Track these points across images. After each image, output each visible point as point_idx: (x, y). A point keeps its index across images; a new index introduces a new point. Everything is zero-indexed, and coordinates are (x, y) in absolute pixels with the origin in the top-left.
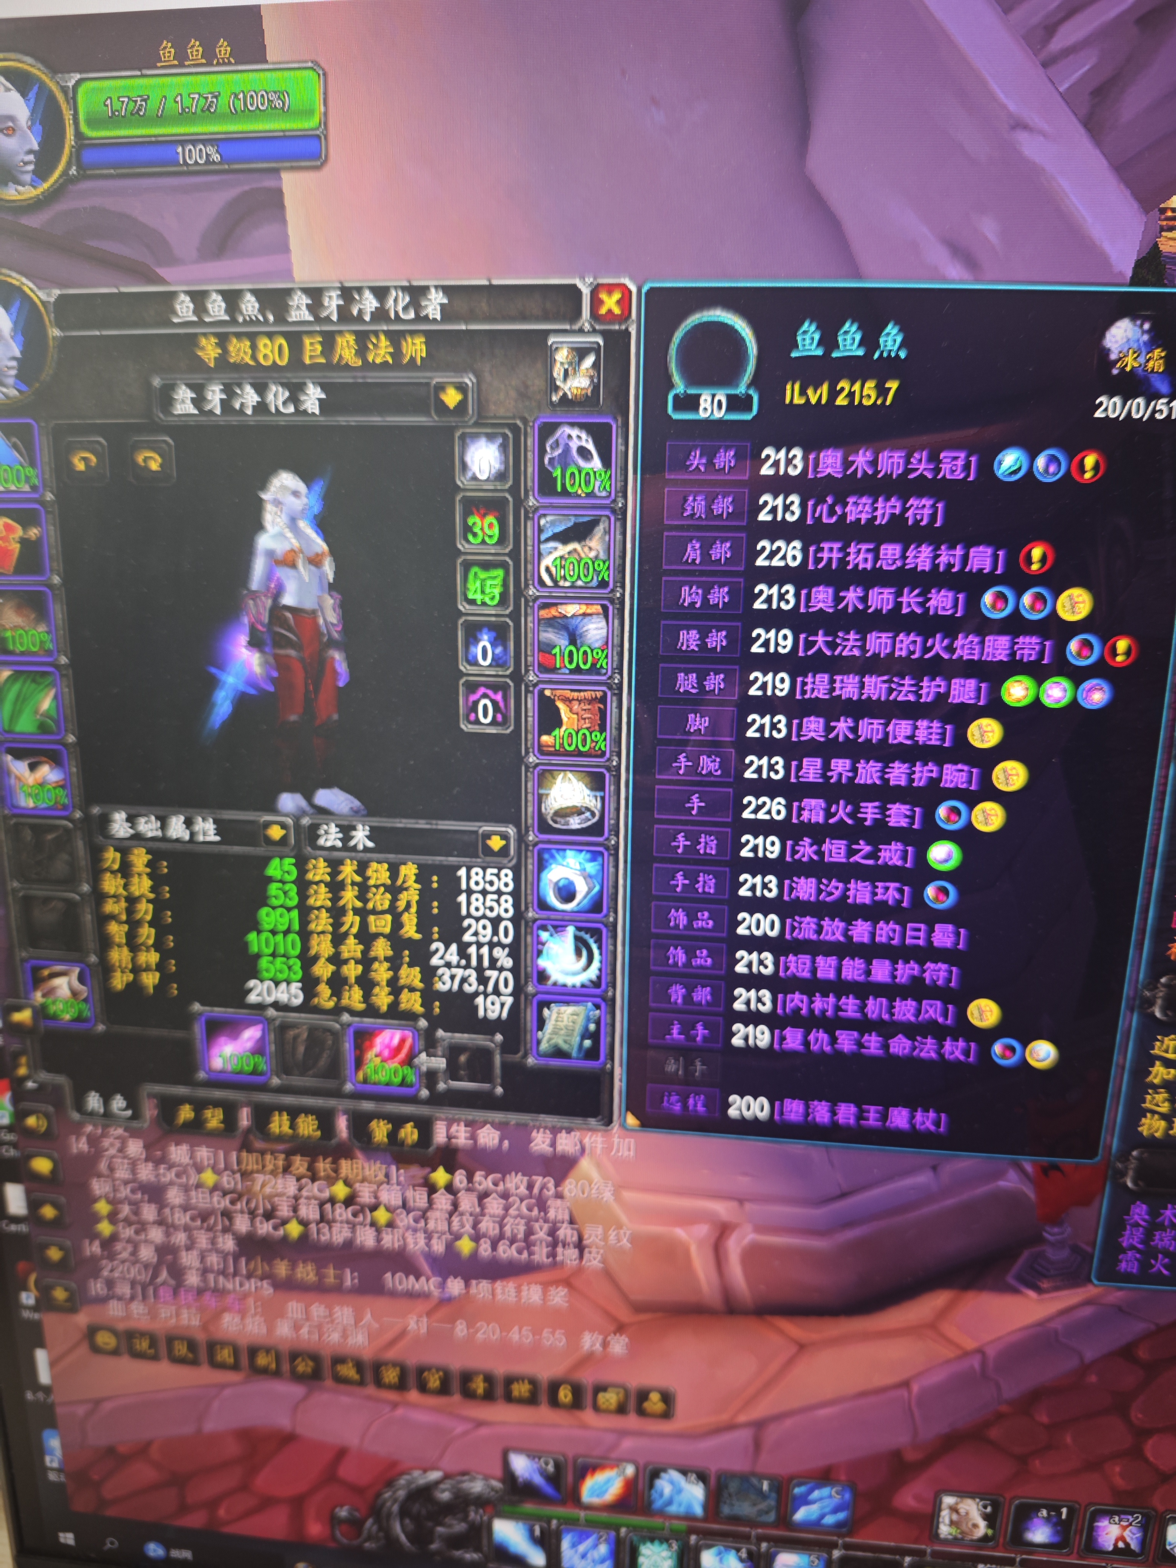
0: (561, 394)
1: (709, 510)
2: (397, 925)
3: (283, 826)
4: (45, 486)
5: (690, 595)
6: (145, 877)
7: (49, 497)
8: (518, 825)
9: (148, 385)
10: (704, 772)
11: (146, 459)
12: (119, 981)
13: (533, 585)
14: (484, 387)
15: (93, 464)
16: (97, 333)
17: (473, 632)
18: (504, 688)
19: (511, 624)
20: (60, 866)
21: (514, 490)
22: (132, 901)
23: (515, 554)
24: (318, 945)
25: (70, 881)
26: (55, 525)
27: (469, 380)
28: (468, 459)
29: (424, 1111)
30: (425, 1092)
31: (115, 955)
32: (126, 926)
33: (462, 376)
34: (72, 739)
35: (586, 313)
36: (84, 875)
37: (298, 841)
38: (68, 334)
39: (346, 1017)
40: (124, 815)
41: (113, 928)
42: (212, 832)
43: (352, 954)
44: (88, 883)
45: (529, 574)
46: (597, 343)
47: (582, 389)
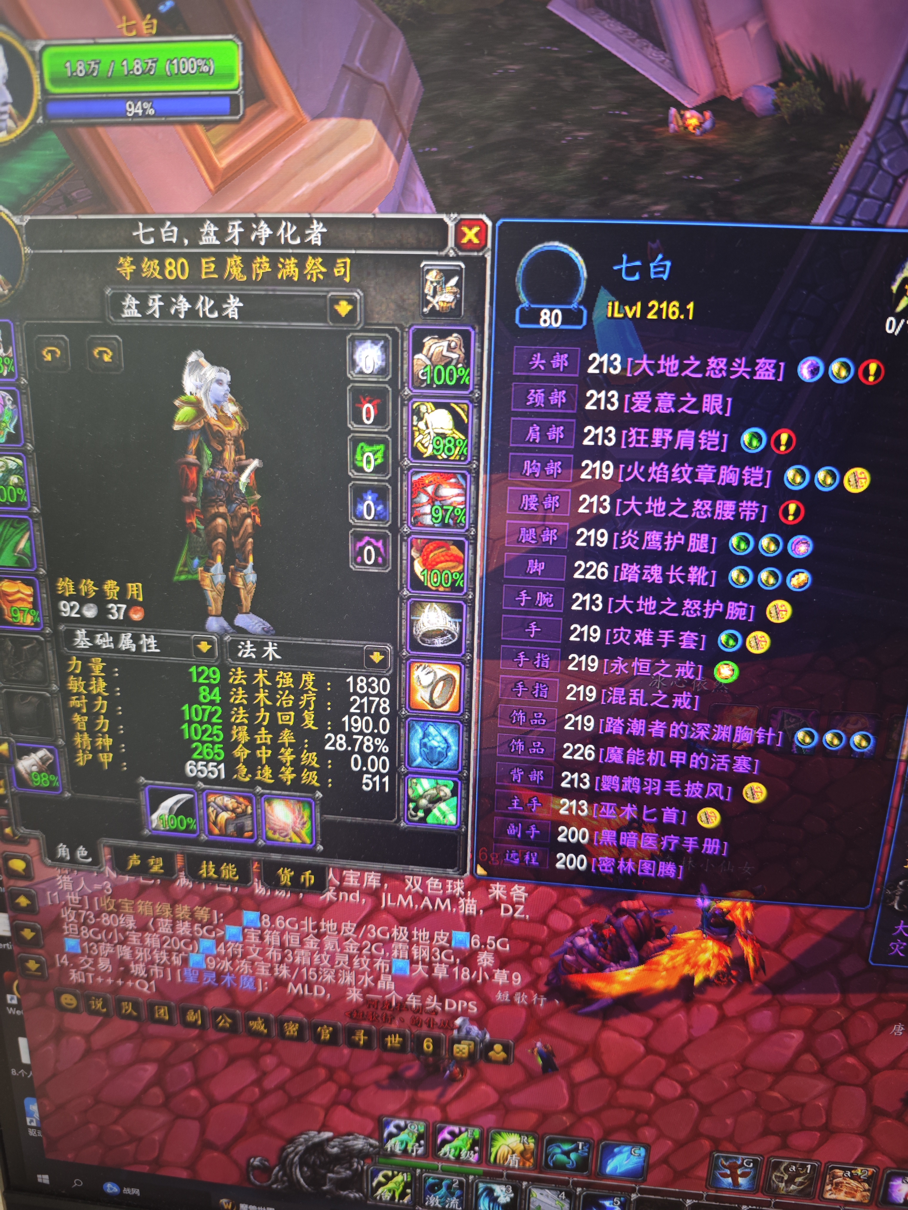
0: (430, 306)
1: (547, 401)
2: (299, 719)
3: (210, 642)
4: (19, 372)
5: (531, 467)
6: (101, 680)
7: (24, 381)
8: (394, 644)
9: (103, 293)
10: (540, 605)
11: (101, 353)
12: (82, 759)
13: (407, 457)
14: (369, 299)
15: (58, 356)
16: (61, 251)
17: (359, 494)
18: (384, 537)
19: (390, 487)
20: (35, 670)
21: (393, 383)
22: (91, 698)
23: (393, 433)
24: (237, 733)
25: (44, 682)
26: (28, 403)
27: (357, 295)
28: (357, 357)
29: (320, 861)
30: (320, 848)
31: (78, 739)
32: (87, 718)
33: (352, 291)
34: (42, 571)
35: (451, 242)
36: (53, 677)
37: (221, 654)
38: (37, 251)
39: (259, 789)
40: (84, 632)
41: (77, 718)
42: (153, 646)
43: (264, 741)
44: (56, 684)
45: (404, 449)
46: (459, 266)
47: (448, 303)
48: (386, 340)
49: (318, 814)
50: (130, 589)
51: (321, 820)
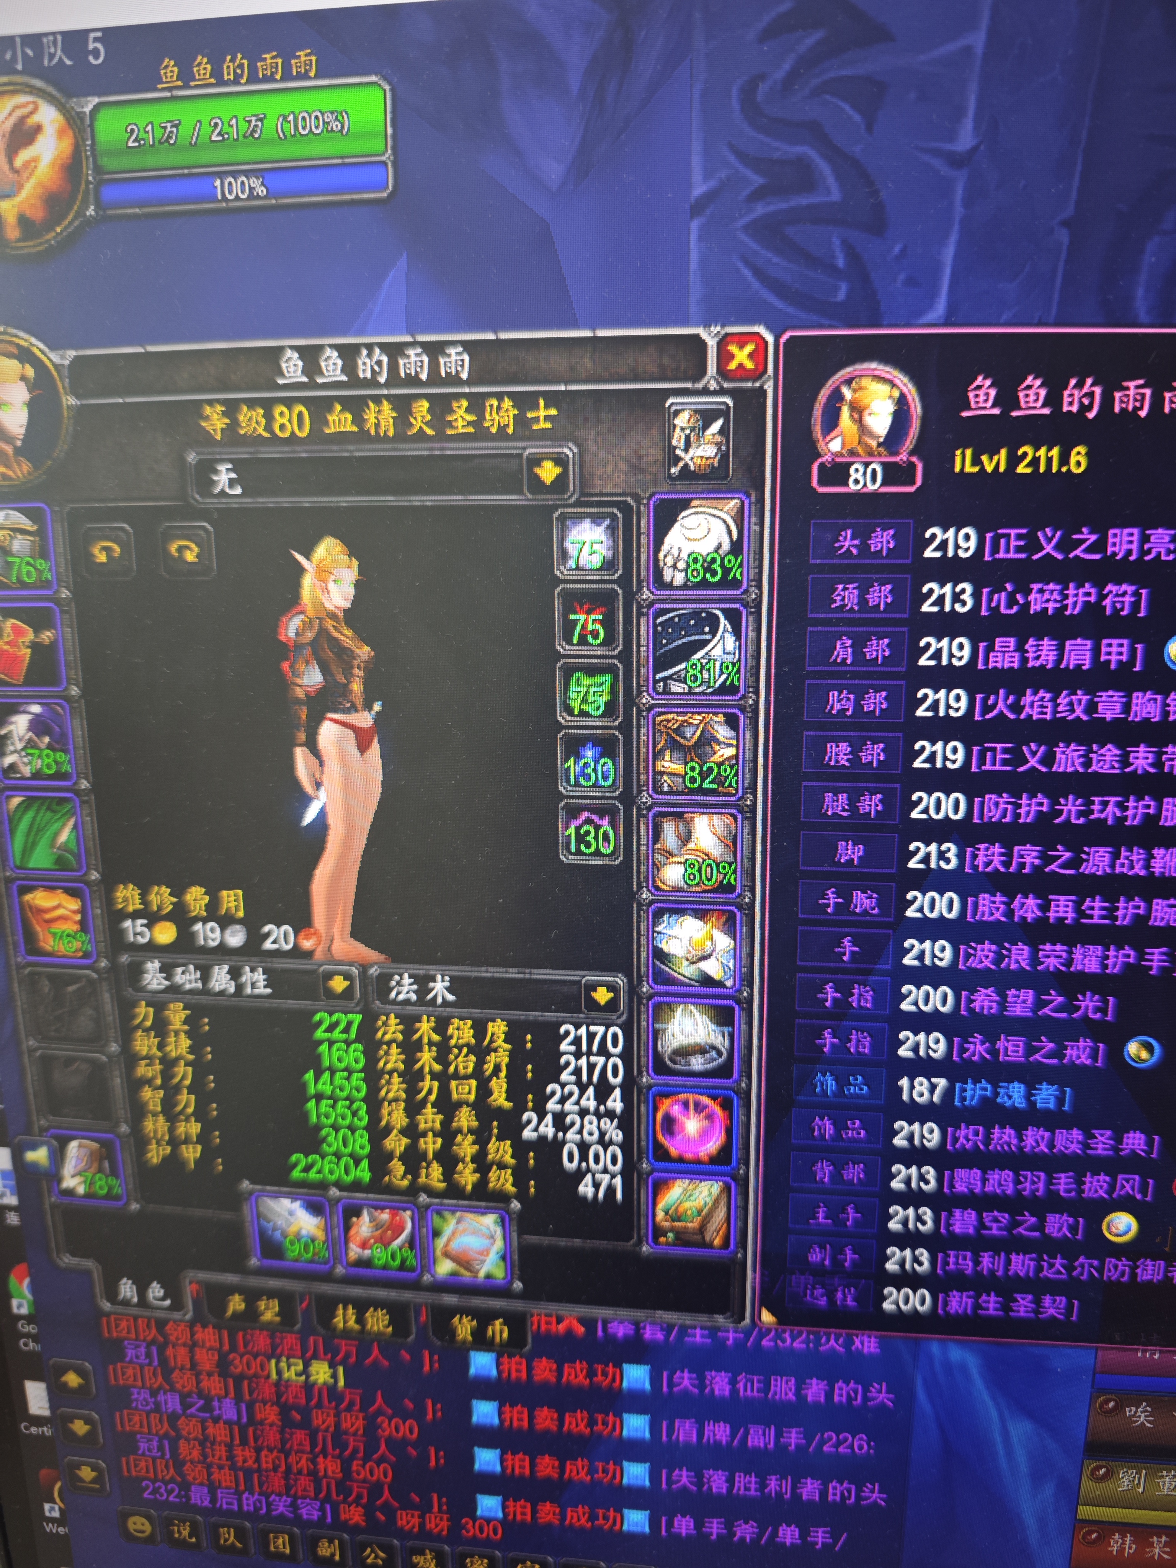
0: (681, 464)
1: (863, 601)
2: (484, 1091)
3: (347, 977)
4: (59, 580)
5: (839, 701)
6: (183, 1036)
7: (65, 593)
8: (629, 975)
9: (182, 460)
10: (858, 911)
11: (181, 550)
12: (155, 1155)
13: (647, 691)
14: (588, 458)
15: (116, 555)
17: (573, 748)
18: (611, 812)
19: (621, 737)
20: (84, 1023)
21: (625, 581)
22: (169, 1064)
23: (625, 656)
24: (389, 1114)
25: (97, 1039)
26: (71, 627)
27: (569, 451)
28: (568, 545)
29: (518, 1306)
30: (518, 1285)
31: (149, 1125)
32: (162, 1092)
33: (561, 446)
34: (94, 876)
35: (712, 368)
36: (112, 1033)
37: (364, 994)
38: (85, 402)
39: (423, 1198)
40: (157, 964)
41: (147, 1093)
42: (262, 984)
43: (429, 1125)
44: (116, 1042)
45: (642, 679)
46: (726, 404)
47: (707, 459)
48: (613, 517)
49: (515, 1235)
50: (226, 900)
51: (519, 1243)
